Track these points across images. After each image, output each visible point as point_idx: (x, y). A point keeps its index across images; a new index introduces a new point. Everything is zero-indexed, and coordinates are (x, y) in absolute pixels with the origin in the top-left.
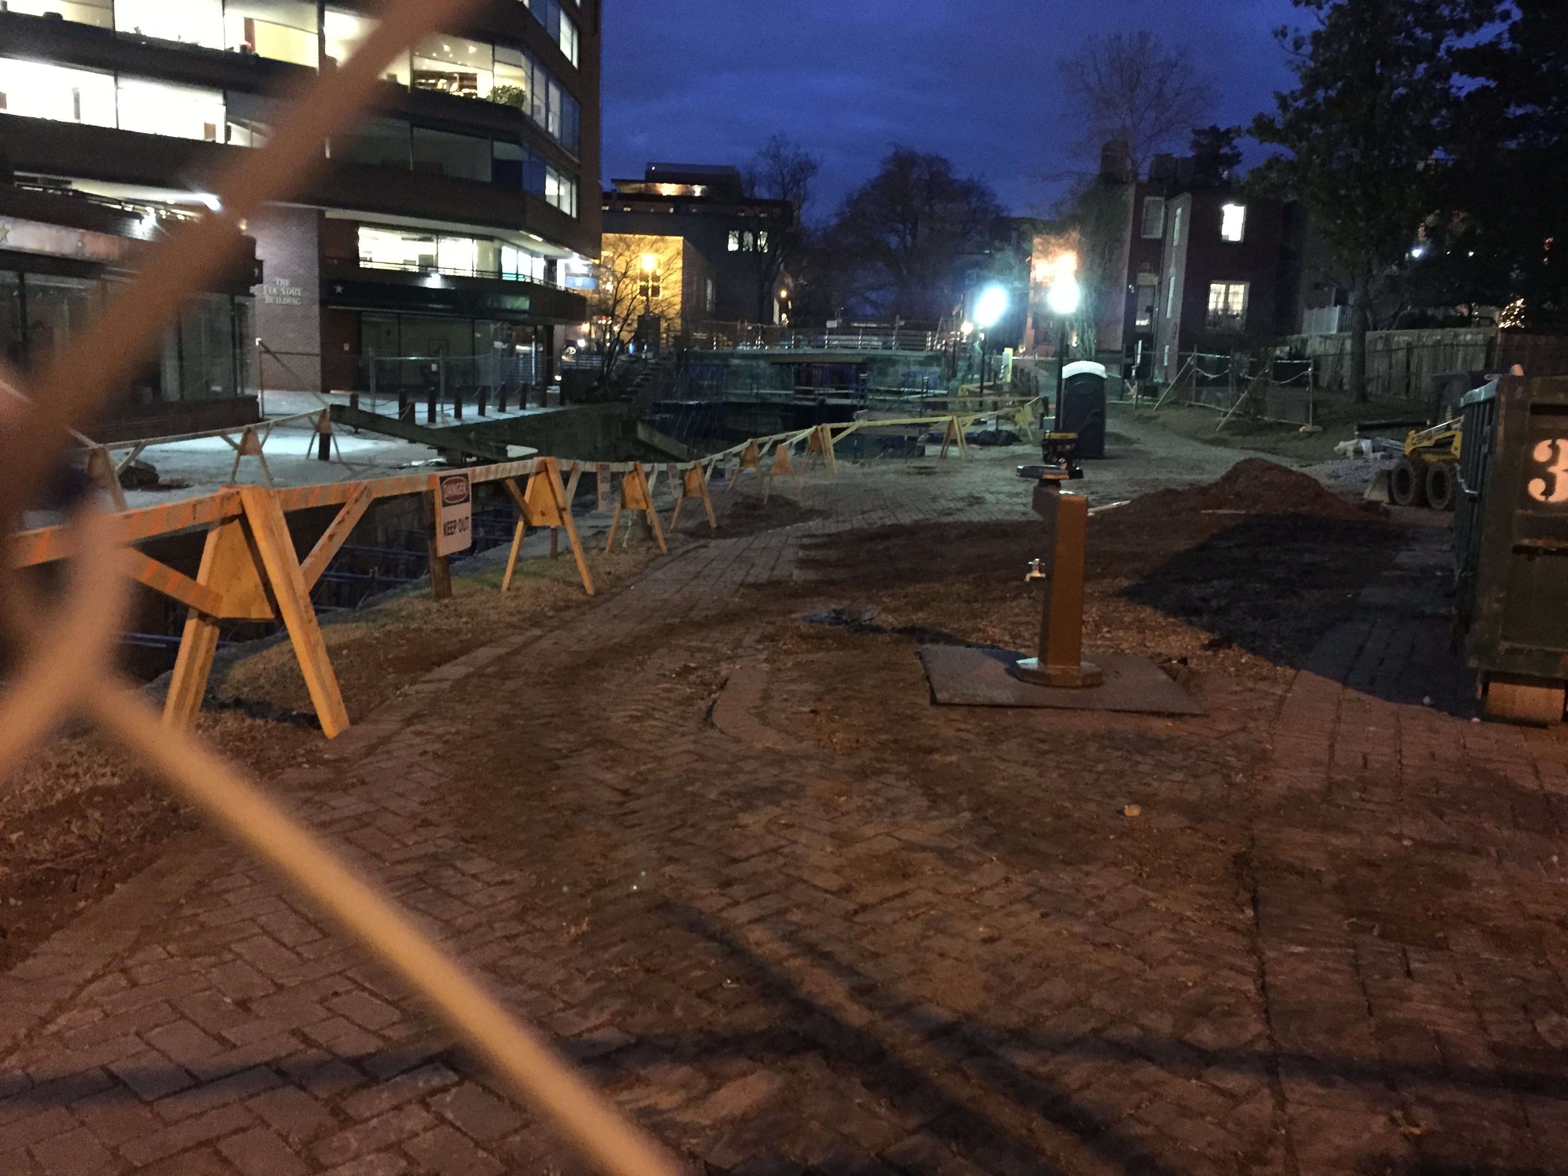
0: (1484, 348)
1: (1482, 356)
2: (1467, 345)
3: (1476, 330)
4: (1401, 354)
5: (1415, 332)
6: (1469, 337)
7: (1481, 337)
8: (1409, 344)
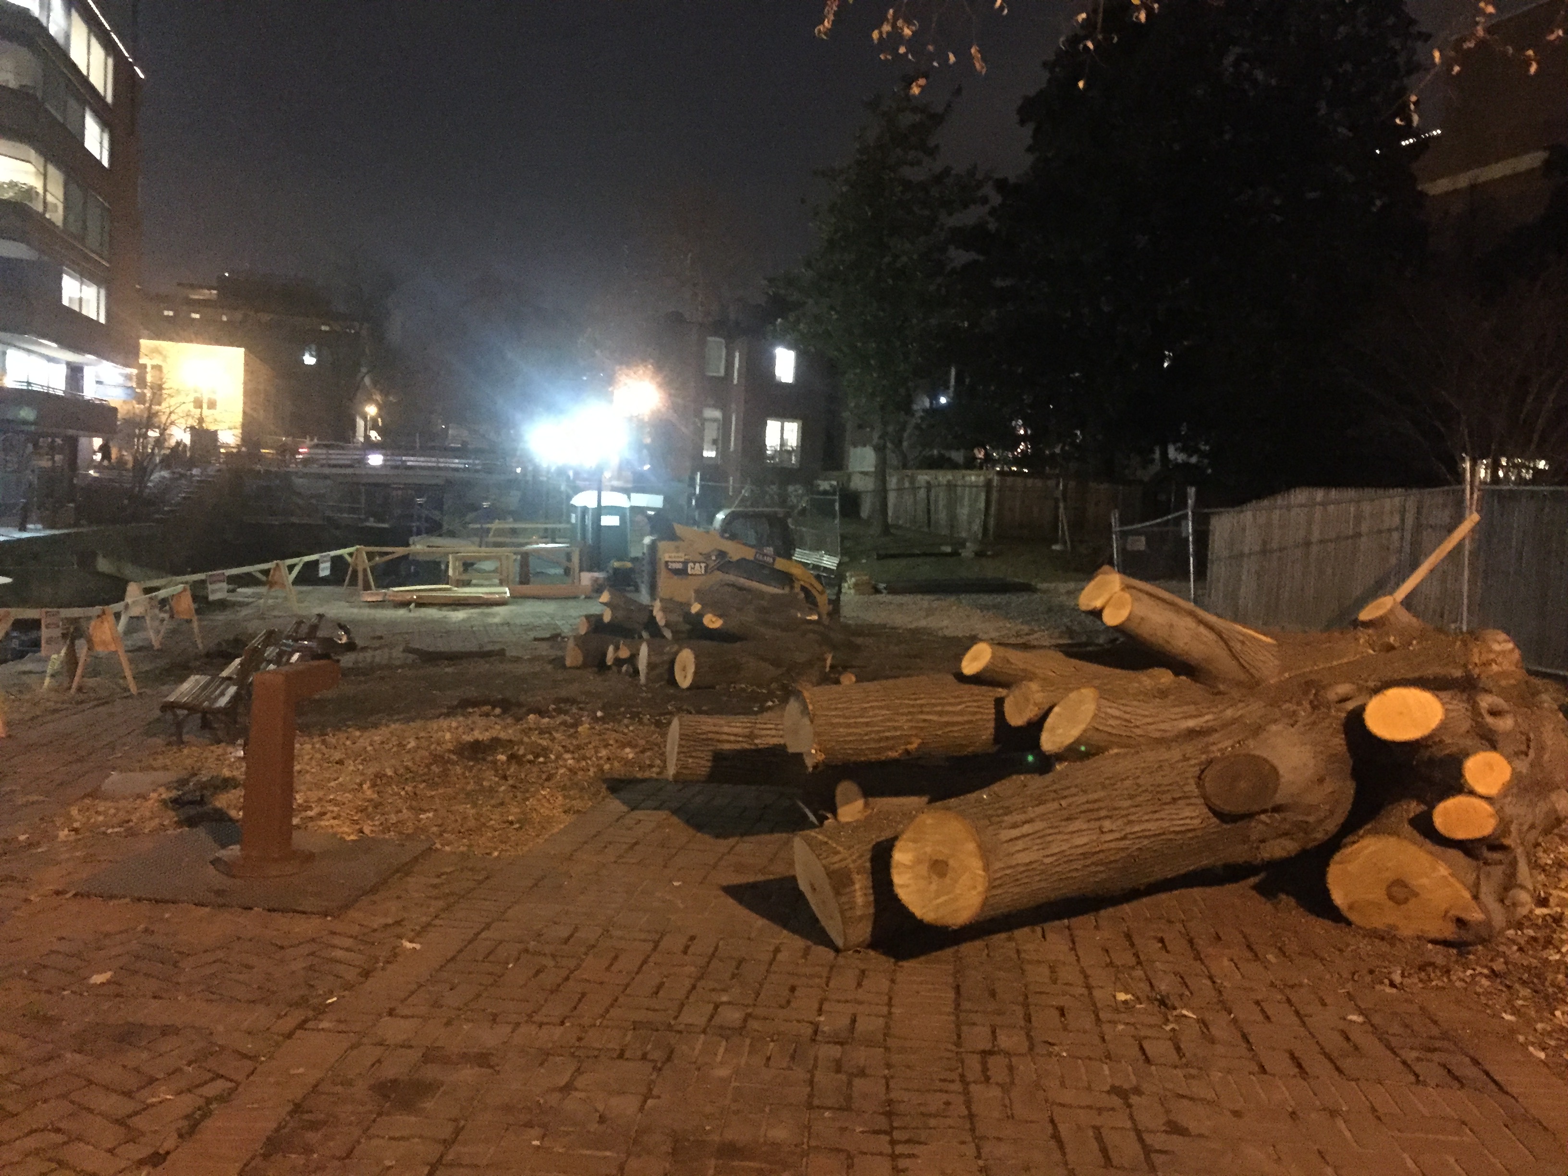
0: (984, 489)
1: (983, 496)
2: (971, 486)
3: (979, 472)
4: (922, 493)
5: (933, 472)
6: (973, 478)
7: (982, 478)
8: (928, 483)
